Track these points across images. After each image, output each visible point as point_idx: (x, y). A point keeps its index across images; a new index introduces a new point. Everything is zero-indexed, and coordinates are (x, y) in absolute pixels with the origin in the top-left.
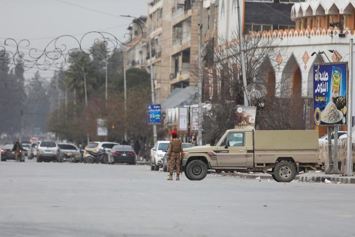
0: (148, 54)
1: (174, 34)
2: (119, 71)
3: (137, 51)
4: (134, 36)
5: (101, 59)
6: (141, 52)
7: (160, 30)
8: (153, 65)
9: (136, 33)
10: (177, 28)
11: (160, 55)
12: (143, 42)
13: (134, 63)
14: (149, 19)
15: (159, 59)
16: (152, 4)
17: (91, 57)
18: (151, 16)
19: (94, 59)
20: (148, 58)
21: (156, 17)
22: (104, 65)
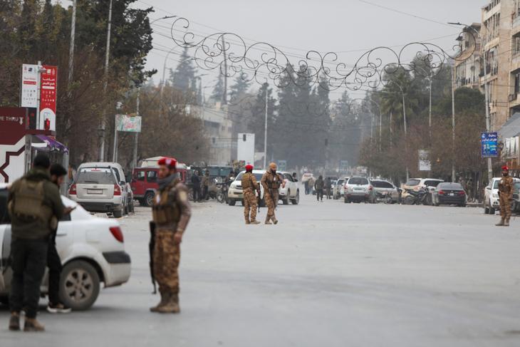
0: (482, 70)
1: (513, 46)
2: (446, 92)
3: (468, 66)
4: (464, 49)
5: (423, 77)
6: (473, 68)
7: (497, 40)
8: (488, 83)
9: (467, 44)
10: (517, 38)
11: (496, 71)
12: (475, 56)
13: (464, 81)
14: (483, 28)
15: (496, 77)
16: (487, 9)
17: (412, 74)
18: (485, 23)
19: (416, 76)
20: (481, 75)
21: (491, 24)
22: (427, 83)
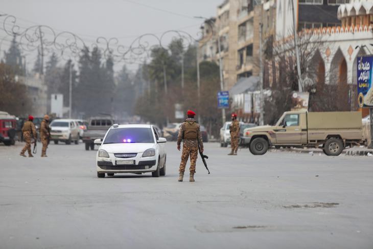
0: (218, 49)
1: (239, 32)
2: (193, 64)
3: (208, 47)
4: (205, 34)
5: (177, 54)
6: (211, 48)
7: (227, 28)
8: (222, 58)
9: (207, 32)
10: (241, 27)
11: (227, 50)
12: (213, 39)
13: (205, 57)
14: (218, 20)
15: (227, 53)
16: (221, 7)
17: (170, 52)
18: (220, 17)
19: (173, 54)
20: (217, 52)
21: (224, 17)
22: (180, 58)
